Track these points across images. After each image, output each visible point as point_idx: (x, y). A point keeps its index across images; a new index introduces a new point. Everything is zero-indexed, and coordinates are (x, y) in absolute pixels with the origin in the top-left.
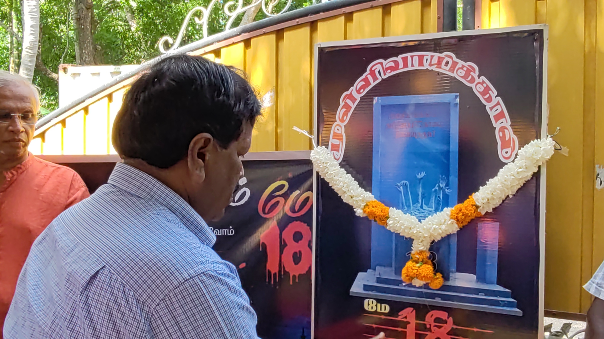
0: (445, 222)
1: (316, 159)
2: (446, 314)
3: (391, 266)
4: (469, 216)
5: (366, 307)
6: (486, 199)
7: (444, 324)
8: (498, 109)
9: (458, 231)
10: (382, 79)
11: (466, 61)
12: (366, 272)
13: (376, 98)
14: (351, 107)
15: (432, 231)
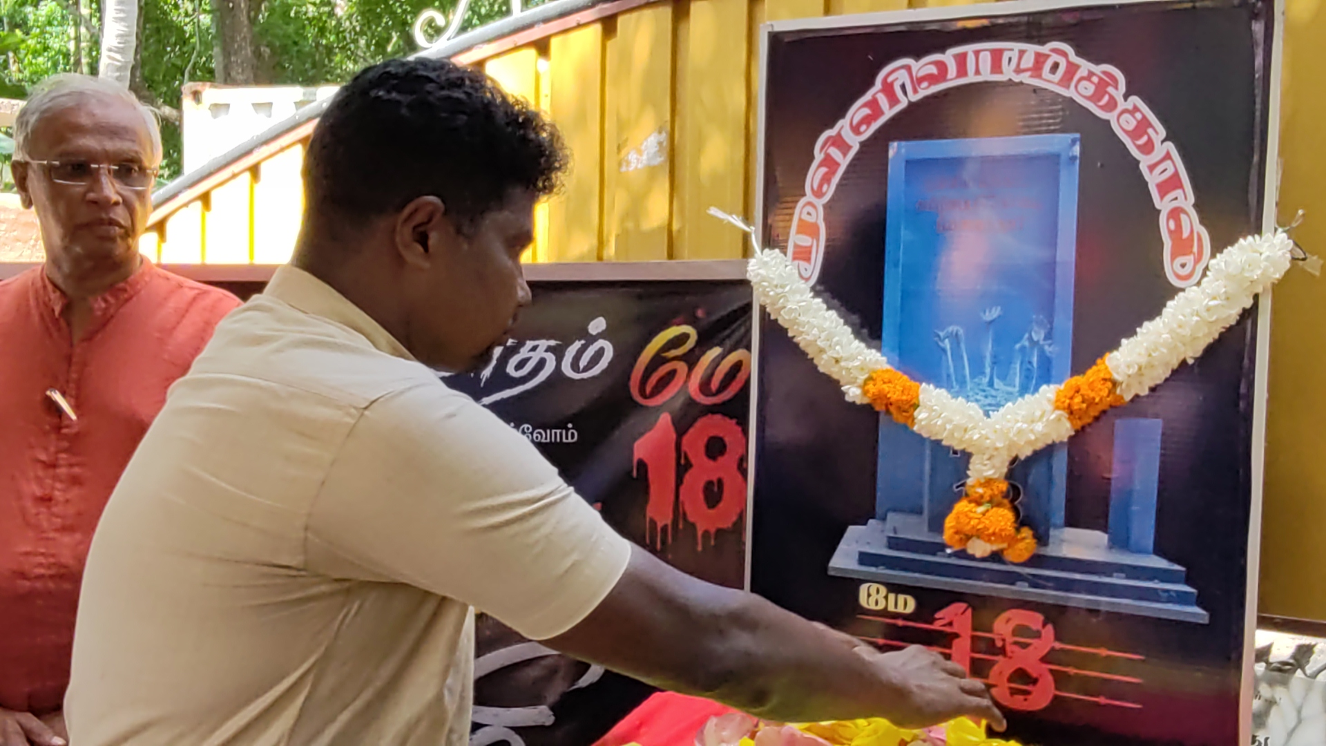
1: (759, 277)
2: (1040, 617)
3: (918, 511)
4: (1097, 404)
5: (863, 600)
6: (1137, 368)
7: (1033, 638)
8: (1166, 169)
9: (1071, 438)
10: (909, 101)
11: (1097, 61)
12: (865, 524)
13: (895, 144)
14: (838, 165)
15: (1014, 435)
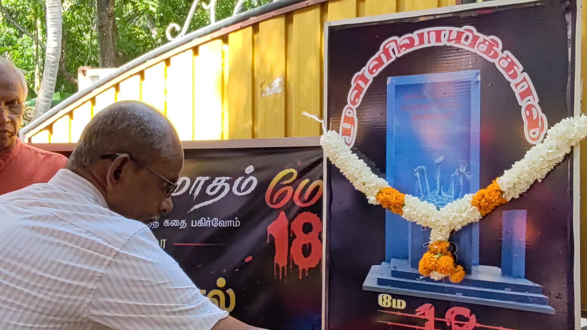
0: (465, 210)
1: (325, 144)
2: (468, 311)
3: (406, 258)
4: (493, 203)
5: (380, 302)
6: (512, 184)
7: (466, 321)
8: (524, 86)
9: (480, 220)
10: (396, 57)
11: (488, 34)
12: (380, 264)
13: (390, 78)
14: (363, 89)
15: (452, 219)
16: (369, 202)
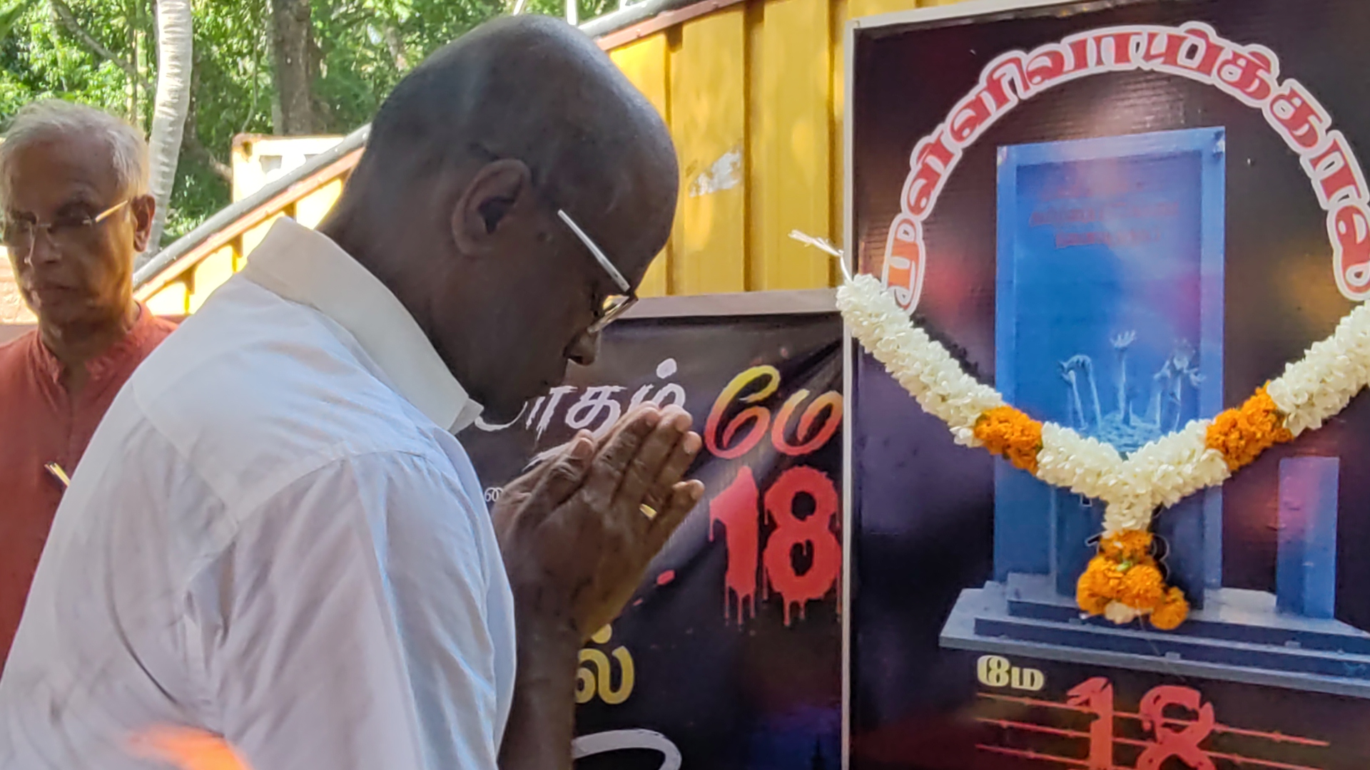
0: (1191, 456)
1: (850, 306)
2: (1196, 695)
3: (1045, 571)
4: (1258, 440)
5: (982, 676)
6: (1306, 396)
7: (1189, 719)
8: (1332, 164)
9: (1226, 481)
10: (1020, 100)
11: (1244, 42)
12: (981, 586)
13: (1004, 149)
14: (938, 175)
15: (1159, 480)
16: (956, 441)
